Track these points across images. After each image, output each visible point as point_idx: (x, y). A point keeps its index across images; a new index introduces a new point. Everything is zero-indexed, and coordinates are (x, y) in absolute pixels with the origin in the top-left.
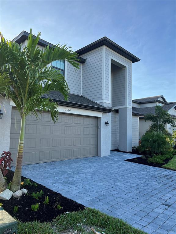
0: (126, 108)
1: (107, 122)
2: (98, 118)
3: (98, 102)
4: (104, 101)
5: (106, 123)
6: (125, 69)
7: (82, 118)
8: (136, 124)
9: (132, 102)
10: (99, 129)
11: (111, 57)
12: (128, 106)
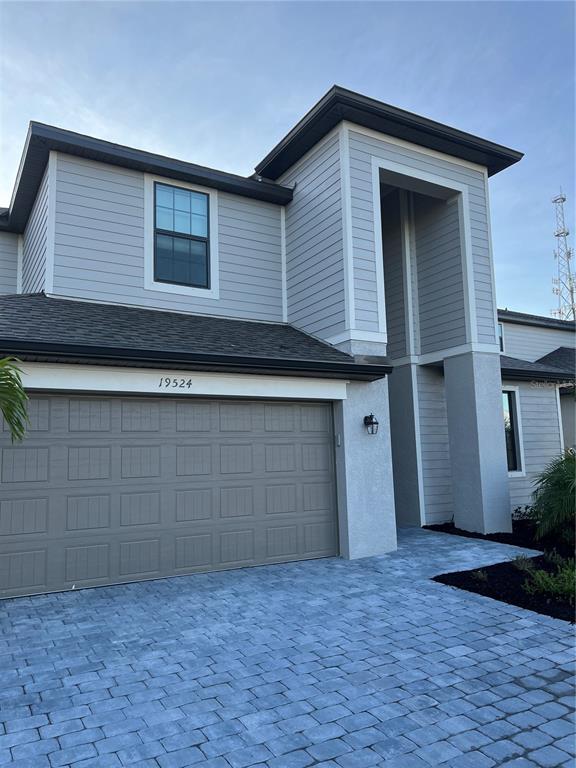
0: (470, 354)
1: (371, 417)
2: (332, 405)
3: (333, 341)
4: (354, 335)
5: (369, 421)
6: (456, 203)
7: (259, 409)
8: (544, 416)
9: (499, 320)
10: (337, 448)
11: (378, 163)
12: (476, 347)
